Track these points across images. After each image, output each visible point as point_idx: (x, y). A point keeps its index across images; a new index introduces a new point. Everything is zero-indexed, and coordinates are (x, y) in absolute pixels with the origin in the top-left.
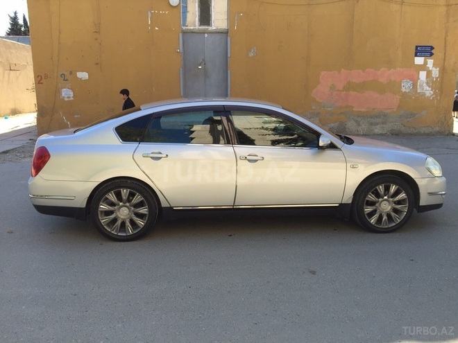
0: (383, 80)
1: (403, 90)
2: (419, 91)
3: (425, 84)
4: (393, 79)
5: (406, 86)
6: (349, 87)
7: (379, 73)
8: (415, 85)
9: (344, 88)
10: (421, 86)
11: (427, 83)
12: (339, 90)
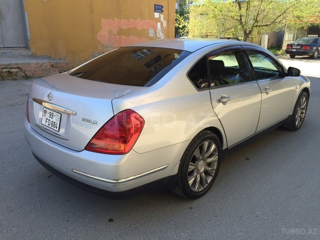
0: (139, 28)
1: (150, 35)
2: (158, 36)
3: (160, 32)
4: (144, 27)
5: (151, 33)
6: (121, 32)
7: (137, 22)
8: (155, 32)
9: (118, 32)
10: (159, 33)
11: (161, 31)
12: (115, 35)
